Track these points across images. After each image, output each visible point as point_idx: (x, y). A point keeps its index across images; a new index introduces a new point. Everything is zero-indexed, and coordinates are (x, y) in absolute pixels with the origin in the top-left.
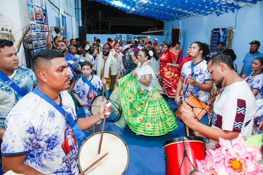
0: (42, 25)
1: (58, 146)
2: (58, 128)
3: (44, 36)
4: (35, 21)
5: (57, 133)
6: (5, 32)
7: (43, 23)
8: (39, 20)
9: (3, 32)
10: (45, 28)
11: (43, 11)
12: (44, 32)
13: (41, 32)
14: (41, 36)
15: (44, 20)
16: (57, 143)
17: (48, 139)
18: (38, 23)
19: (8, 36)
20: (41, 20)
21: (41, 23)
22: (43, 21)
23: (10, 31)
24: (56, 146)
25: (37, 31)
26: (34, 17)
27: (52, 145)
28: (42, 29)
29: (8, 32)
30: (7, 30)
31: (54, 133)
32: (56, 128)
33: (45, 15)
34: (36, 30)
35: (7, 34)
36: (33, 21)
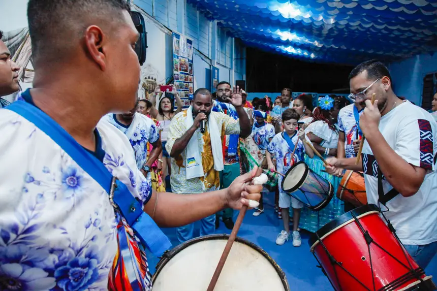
0: (187, 76)
1: (94, 284)
2: (95, 224)
3: (187, 87)
4: (179, 71)
5: (91, 243)
6: (151, 80)
7: (187, 74)
8: (183, 70)
9: (149, 80)
10: (189, 80)
11: (189, 61)
12: (188, 83)
13: (184, 82)
14: (184, 87)
15: (189, 71)
16: (92, 276)
17: (57, 261)
18: (182, 73)
19: (153, 84)
20: (186, 71)
21: (185, 74)
22: (187, 71)
23: (155, 80)
24: (89, 286)
25: (180, 82)
26: (179, 67)
27: (74, 284)
28: (185, 80)
29: (153, 81)
30: (152, 78)
31: (83, 244)
32: (87, 227)
33: (191, 65)
34: (179, 80)
35: (152, 82)
36: (177, 71)
